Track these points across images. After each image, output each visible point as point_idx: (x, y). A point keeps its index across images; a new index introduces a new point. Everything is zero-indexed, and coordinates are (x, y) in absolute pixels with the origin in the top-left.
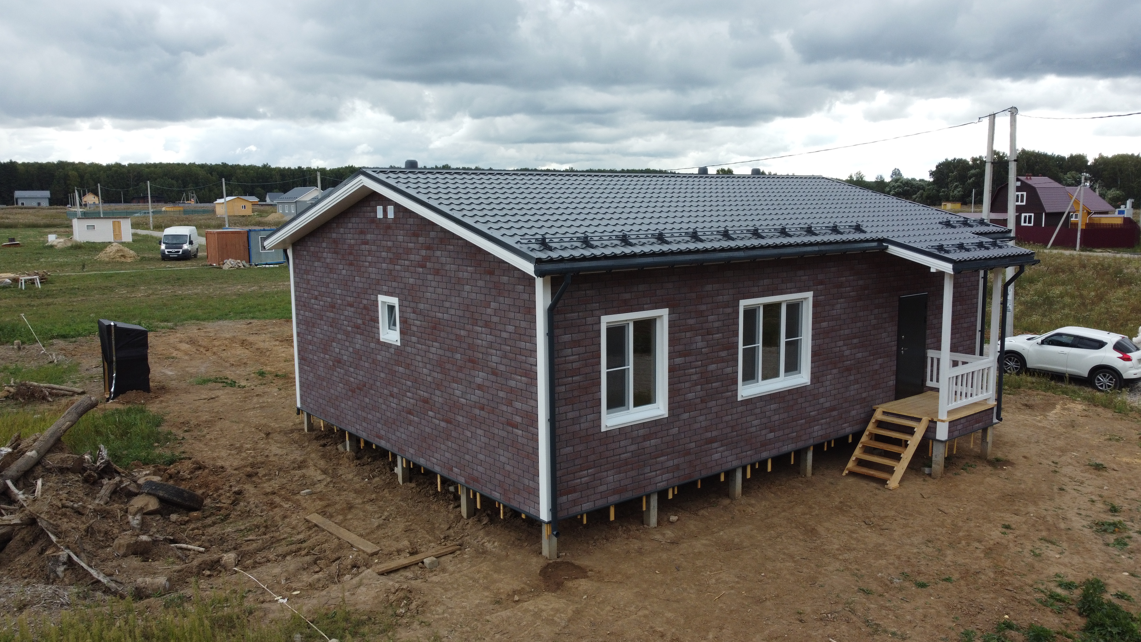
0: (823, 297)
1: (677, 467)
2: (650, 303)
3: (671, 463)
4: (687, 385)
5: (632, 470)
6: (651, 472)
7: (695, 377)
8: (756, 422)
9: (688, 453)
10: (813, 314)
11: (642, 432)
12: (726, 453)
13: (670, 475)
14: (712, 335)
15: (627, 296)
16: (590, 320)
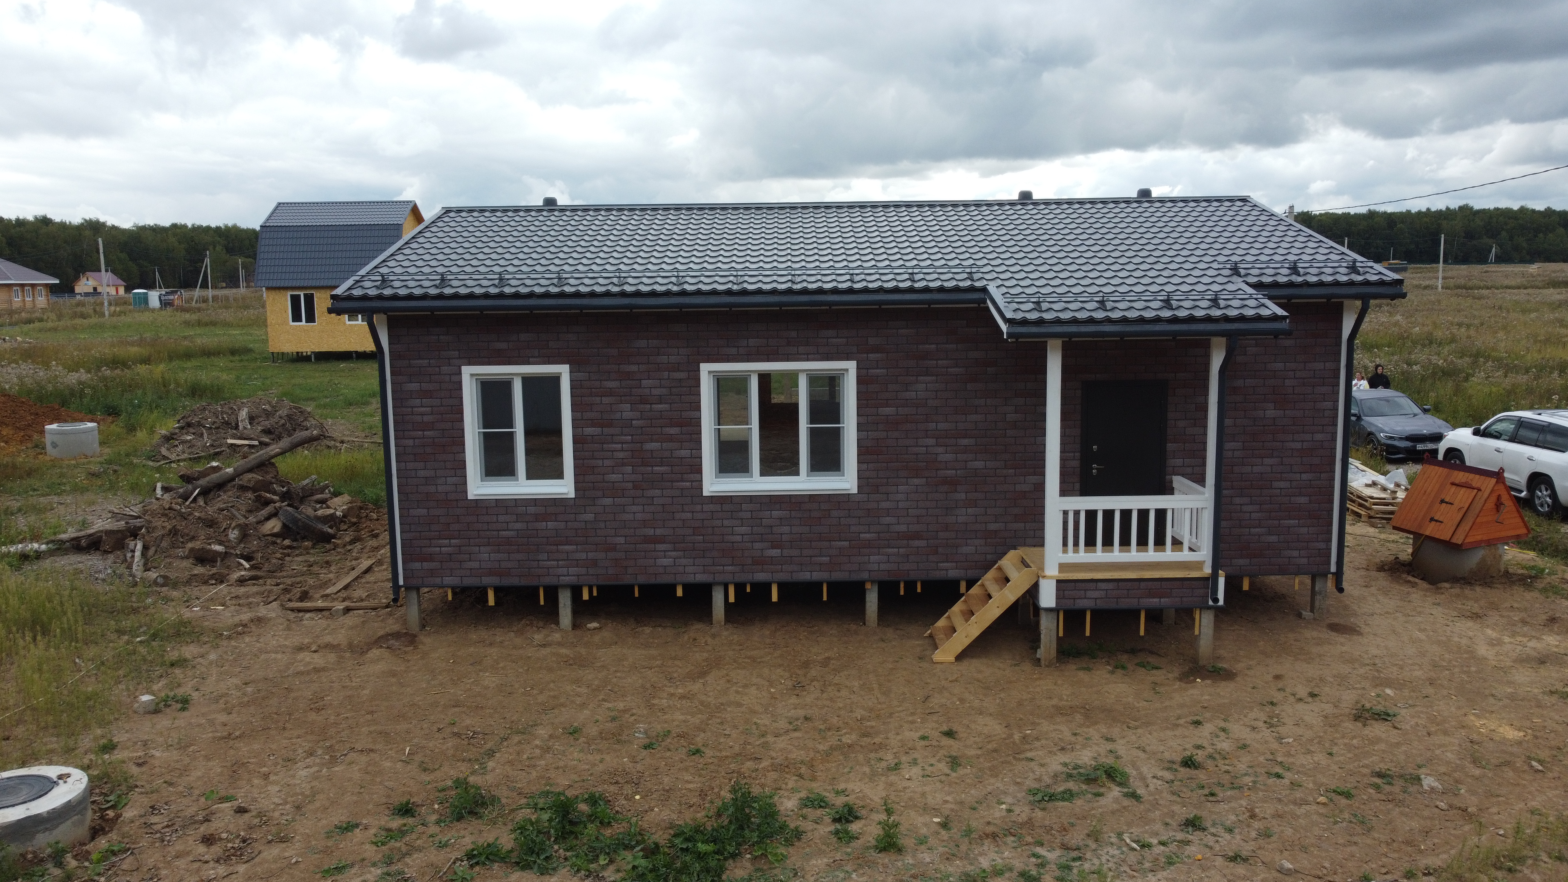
0: (884, 371)
1: (595, 563)
2: (539, 356)
3: (583, 556)
4: (607, 463)
5: (518, 552)
6: (548, 560)
7: (621, 455)
8: (743, 530)
9: (613, 548)
10: (859, 393)
11: (532, 510)
12: (684, 561)
13: (583, 571)
14: (651, 404)
15: (503, 345)
16: (445, 369)
